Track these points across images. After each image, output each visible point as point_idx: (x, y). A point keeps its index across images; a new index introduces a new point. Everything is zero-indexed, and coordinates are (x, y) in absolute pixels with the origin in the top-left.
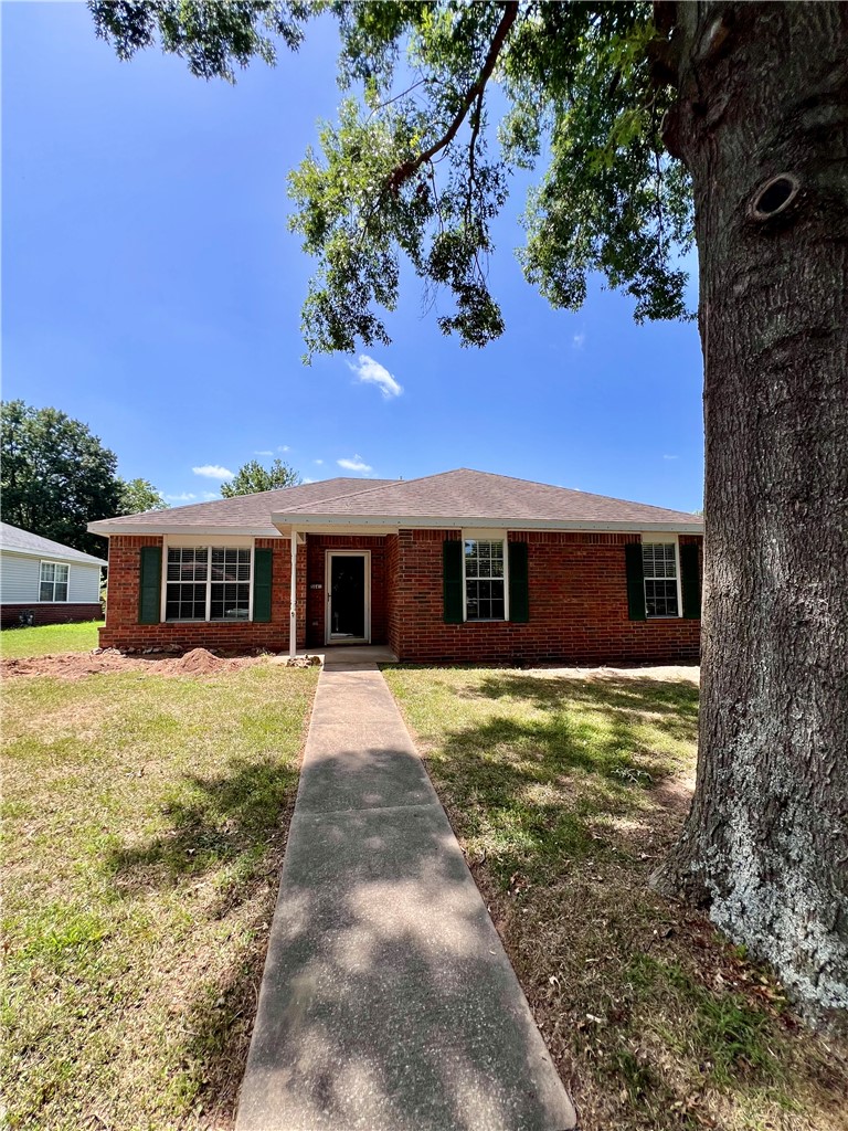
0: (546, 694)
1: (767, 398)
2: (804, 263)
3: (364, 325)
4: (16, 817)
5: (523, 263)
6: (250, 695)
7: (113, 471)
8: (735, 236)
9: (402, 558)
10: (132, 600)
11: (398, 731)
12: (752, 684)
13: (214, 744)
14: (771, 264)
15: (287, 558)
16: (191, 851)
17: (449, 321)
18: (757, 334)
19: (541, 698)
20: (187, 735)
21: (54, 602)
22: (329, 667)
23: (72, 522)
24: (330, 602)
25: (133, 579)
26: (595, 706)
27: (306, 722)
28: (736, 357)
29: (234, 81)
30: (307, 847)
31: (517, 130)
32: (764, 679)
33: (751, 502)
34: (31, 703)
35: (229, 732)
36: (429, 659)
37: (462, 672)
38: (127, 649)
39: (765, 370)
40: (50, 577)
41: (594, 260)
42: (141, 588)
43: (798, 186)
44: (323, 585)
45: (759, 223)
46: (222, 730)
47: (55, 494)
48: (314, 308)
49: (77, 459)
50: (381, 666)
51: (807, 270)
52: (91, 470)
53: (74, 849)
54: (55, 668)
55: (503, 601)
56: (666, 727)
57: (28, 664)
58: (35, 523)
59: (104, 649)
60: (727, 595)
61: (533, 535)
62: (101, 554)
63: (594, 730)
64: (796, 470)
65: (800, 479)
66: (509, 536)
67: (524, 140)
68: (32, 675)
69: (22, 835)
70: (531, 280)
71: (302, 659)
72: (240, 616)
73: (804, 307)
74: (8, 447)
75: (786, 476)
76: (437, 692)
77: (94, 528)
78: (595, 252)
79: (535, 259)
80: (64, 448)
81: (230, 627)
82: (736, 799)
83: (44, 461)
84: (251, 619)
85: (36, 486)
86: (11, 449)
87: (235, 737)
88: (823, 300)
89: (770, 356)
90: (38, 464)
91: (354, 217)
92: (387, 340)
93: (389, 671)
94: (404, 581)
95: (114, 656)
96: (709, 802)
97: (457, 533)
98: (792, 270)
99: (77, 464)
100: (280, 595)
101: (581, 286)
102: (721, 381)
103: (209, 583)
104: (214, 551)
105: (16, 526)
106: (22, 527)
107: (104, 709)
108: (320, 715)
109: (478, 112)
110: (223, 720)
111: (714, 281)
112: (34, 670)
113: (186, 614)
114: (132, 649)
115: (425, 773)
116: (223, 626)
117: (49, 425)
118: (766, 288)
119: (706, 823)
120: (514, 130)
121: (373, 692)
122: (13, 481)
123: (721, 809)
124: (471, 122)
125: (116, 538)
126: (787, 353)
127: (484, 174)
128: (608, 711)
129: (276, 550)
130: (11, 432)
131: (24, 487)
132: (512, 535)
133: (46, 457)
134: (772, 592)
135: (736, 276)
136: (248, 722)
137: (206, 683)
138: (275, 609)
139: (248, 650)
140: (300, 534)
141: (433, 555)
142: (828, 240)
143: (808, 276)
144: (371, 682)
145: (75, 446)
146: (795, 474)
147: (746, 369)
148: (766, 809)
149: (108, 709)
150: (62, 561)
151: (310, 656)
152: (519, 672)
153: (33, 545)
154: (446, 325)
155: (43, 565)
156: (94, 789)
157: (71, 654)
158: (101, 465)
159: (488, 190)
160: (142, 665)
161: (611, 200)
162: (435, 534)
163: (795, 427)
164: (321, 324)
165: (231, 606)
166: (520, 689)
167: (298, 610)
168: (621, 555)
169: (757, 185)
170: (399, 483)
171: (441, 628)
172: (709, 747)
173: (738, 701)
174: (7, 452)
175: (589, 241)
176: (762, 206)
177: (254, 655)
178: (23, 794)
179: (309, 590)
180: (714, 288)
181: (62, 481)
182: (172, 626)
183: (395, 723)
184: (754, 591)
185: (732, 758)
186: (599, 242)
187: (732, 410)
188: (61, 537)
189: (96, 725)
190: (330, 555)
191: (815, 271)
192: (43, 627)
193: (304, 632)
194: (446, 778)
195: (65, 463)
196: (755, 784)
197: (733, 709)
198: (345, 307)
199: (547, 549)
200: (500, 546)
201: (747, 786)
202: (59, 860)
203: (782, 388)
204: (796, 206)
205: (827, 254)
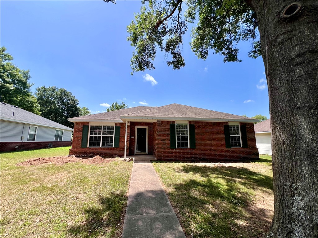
0: (203, 171)
1: (295, 74)
2: (305, 29)
3: (148, 64)
4: (34, 215)
5: (191, 46)
6: (112, 171)
7: (78, 105)
8: (276, 24)
9: (158, 129)
10: (80, 141)
11: (158, 184)
12: (299, 177)
13: (100, 188)
14: (292, 31)
15: (124, 129)
16: (90, 230)
17: (170, 62)
18: (288, 53)
19: (202, 173)
20: (92, 185)
21: (58, 141)
22: (136, 161)
23: (65, 119)
24: (136, 142)
25: (80, 135)
26: (220, 176)
27: (129, 180)
28: (280, 62)
29: (115, 3)
30: (130, 230)
31: (189, 13)
32: (305, 176)
33: (291, 110)
34: (46, 172)
35: (105, 184)
36: (166, 159)
37: (176, 164)
38: (77, 155)
39: (293, 65)
40: (58, 133)
41: (211, 46)
42: (82, 137)
43: (301, 5)
44: (134, 136)
45: (286, 18)
46: (103, 183)
47: (62, 111)
48: (134, 60)
49: (68, 102)
50: (152, 161)
51: (306, 32)
52: (72, 104)
53: (51, 229)
54: (56, 161)
55: (188, 142)
56: (244, 184)
57: (48, 160)
58: (56, 119)
59: (71, 155)
60: (284, 143)
61: (196, 122)
62: (72, 127)
63: (221, 185)
64: (310, 98)
65: (312, 101)
66: (189, 123)
67: (191, 16)
68: (49, 163)
69: (34, 222)
70: (193, 51)
71: (128, 159)
72: (110, 146)
73: (307, 43)
74: (50, 98)
75: (306, 100)
76: (169, 170)
77: (71, 120)
78: (211, 44)
79: (195, 45)
80: (65, 99)
81: (107, 149)
82: (296, 223)
83: (59, 102)
84: (113, 147)
85: (57, 109)
86: (51, 99)
87: (107, 185)
88: (314, 41)
89: (294, 60)
90: (58, 103)
91: (145, 36)
92: (154, 68)
93: (154, 163)
94: (158, 136)
95: (73, 157)
96: (283, 223)
97: (174, 122)
98: (300, 32)
99: (68, 103)
100: (122, 140)
101: (207, 53)
102: (274, 70)
103: (102, 136)
104: (104, 127)
105: (50, 120)
106: (52, 120)
107: (68, 175)
108: (134, 178)
109: (180, 6)
110: (104, 179)
111: (269, 39)
112: (49, 162)
113: (95, 145)
114: (78, 155)
115: (168, 200)
116: (105, 149)
117: (62, 93)
118: (290, 39)
119: (282, 230)
120: (188, 13)
121: (150, 170)
122: (51, 108)
123: (289, 226)
124: (178, 9)
125: (76, 123)
126: (301, 59)
127: (181, 23)
128: (224, 178)
129: (121, 127)
130: (51, 95)
131: (54, 109)
132: (190, 122)
133: (60, 101)
134: (305, 142)
135: (278, 36)
136: (111, 180)
137: (99, 166)
138: (120, 144)
139: (112, 156)
140: (128, 122)
141: (167, 128)
142: (314, 22)
143: (307, 33)
144: (149, 167)
145: (68, 98)
146: (310, 99)
147: (285, 65)
148: (313, 230)
149: (69, 175)
150: (61, 129)
151: (130, 158)
152: (193, 164)
153: (54, 125)
154: (169, 63)
155: (56, 130)
156: (61, 204)
157: (61, 156)
158: (74, 103)
159: (182, 27)
160: (81, 160)
161: (216, 30)
162: (167, 122)
163: (308, 83)
164: (136, 64)
165: (107, 143)
166: (195, 170)
167: (127, 144)
168: (223, 128)
169: (284, 7)
170: (157, 108)
171: (169, 150)
172: (280, 200)
173: (293, 183)
174: (50, 100)
175: (209, 41)
176: (287, 13)
177: (114, 157)
178: (38, 206)
179: (130, 138)
180: (269, 41)
181: (64, 107)
182: (90, 148)
183: (157, 181)
184: (296, 141)
185: (292, 206)
186: (213, 41)
187: (280, 79)
188: (62, 123)
189: (65, 181)
190: (137, 128)
191: (309, 32)
192: (55, 148)
193: (128, 150)
194: (175, 202)
195: (65, 103)
196: (305, 218)
197: (291, 186)
198: (142, 59)
199: (201, 127)
200: (187, 126)
201: (302, 218)
202: (45, 233)
203: (301, 71)
204: (300, 12)
205: (314, 26)
